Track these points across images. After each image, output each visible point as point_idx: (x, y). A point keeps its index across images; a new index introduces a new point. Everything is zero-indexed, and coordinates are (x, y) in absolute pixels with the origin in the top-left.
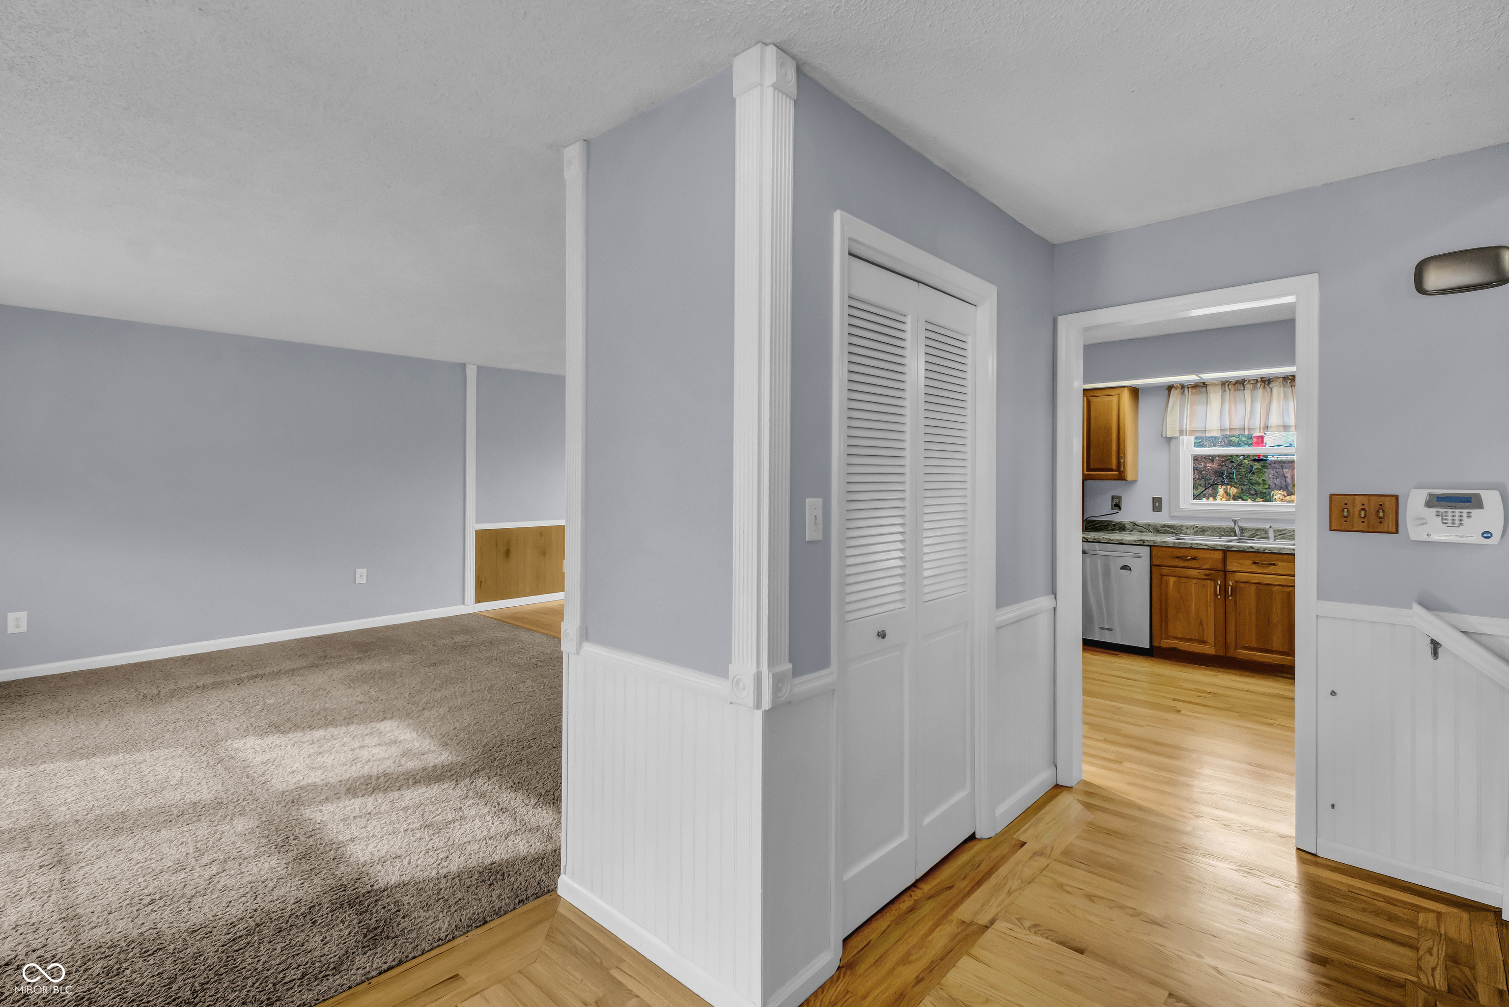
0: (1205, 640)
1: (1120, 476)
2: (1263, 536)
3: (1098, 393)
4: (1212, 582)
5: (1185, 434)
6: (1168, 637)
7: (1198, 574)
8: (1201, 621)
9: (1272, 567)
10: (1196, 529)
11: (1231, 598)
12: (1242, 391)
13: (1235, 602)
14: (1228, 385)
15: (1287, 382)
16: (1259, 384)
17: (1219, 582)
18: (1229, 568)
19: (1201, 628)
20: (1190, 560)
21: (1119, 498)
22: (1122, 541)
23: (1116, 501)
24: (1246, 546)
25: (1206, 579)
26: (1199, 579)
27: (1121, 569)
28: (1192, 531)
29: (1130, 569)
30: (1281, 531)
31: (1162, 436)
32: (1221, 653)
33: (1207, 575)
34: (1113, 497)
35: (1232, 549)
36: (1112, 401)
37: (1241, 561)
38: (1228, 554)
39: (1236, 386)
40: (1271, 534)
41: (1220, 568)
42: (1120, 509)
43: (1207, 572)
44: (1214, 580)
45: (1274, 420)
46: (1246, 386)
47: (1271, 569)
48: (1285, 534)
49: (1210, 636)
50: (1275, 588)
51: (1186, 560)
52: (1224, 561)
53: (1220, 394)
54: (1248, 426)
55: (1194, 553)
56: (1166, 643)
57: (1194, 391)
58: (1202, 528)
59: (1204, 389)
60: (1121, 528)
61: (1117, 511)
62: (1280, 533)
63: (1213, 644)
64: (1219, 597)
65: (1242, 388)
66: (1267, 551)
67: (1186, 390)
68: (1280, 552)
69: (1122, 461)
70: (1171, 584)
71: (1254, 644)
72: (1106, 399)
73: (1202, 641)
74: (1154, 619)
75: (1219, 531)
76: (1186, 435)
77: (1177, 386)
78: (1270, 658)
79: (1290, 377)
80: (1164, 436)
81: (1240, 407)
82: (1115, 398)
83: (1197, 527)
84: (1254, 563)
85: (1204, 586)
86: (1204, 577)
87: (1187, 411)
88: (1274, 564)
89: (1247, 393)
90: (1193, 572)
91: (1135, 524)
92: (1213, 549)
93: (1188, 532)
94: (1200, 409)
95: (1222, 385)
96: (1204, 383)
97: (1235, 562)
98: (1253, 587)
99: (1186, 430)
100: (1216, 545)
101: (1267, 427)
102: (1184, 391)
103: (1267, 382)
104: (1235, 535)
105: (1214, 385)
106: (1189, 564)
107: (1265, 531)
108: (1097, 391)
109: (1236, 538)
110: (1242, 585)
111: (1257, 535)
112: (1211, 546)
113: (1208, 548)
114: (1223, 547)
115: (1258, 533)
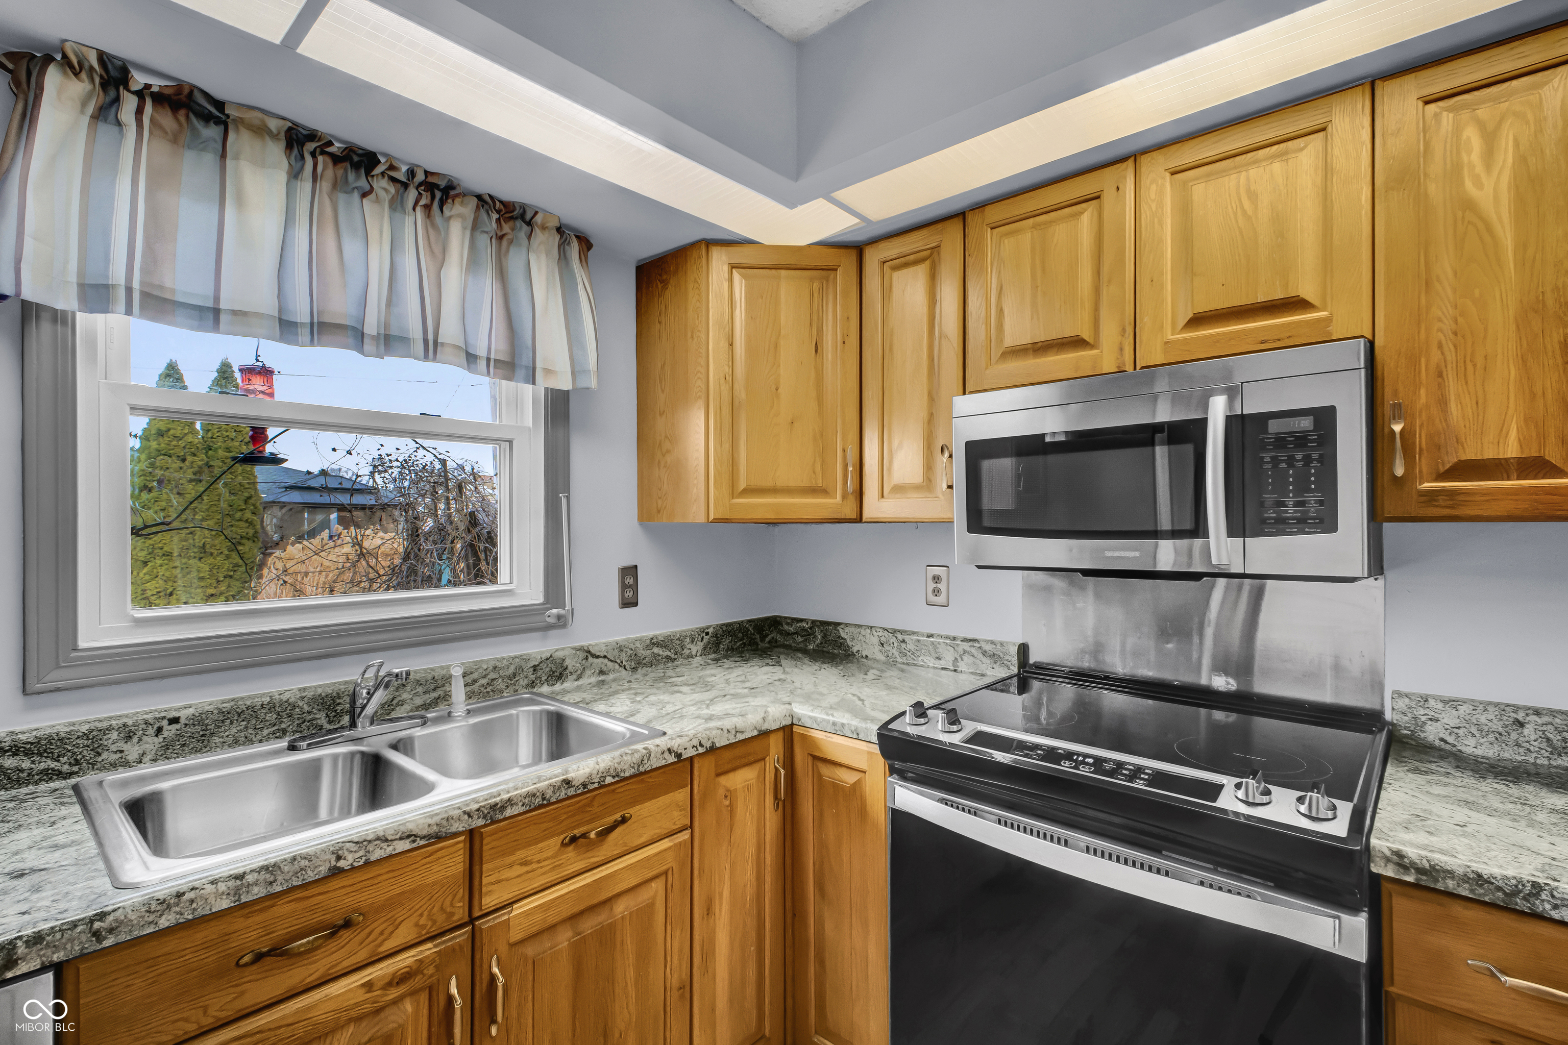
9: (617, 831)
10: (170, 731)
11: (495, 1029)
16: (412, 194)
18: (491, 899)
28: (152, 743)
37: (530, 853)
38: (488, 839)
43: (406, 961)
44: (434, 987)
52: (471, 874)
58: (198, 720)
75: (271, 717)
83: (174, 721)
88: (622, 820)
93: (132, 751)
96: (220, 105)
98: (564, 936)
102: (117, 100)
105: (260, 131)
110: (531, 949)
111: (401, 703)
112: (425, 832)
113: (415, 845)
114: (475, 817)
115: (405, 696)
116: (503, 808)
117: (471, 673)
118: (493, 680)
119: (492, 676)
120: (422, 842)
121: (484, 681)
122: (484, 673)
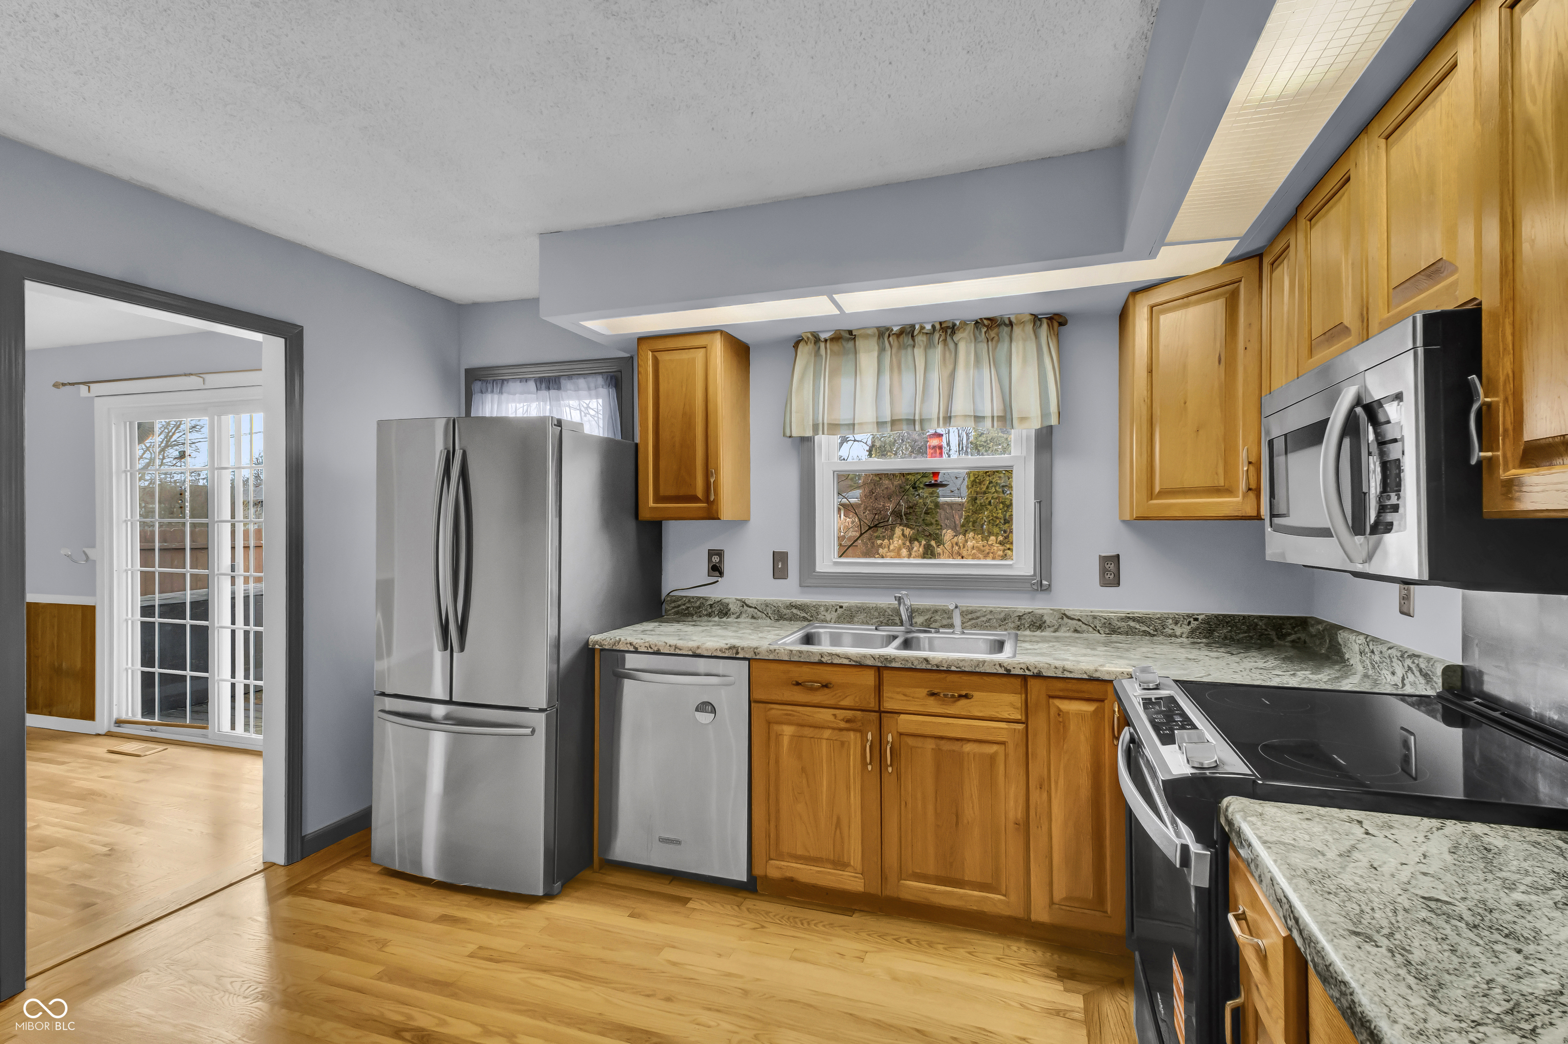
0: (846, 860)
1: (711, 513)
2: (945, 622)
3: (671, 344)
4: (858, 735)
5: (821, 432)
6: (780, 857)
7: (832, 718)
8: (838, 818)
9: (963, 702)
10: (840, 611)
11: (890, 769)
12: (909, 350)
13: (899, 778)
14: (889, 336)
15: (981, 331)
17: (870, 737)
18: (888, 705)
19: (838, 831)
20: (817, 689)
21: (720, 553)
22: (698, 652)
23: (716, 559)
24: (917, 658)
25: (848, 730)
26: (834, 729)
27: (697, 710)
28: (834, 615)
29: (714, 711)
30: (972, 612)
31: (784, 435)
32: (875, 889)
33: (848, 721)
34: (711, 553)
35: (894, 665)
36: (694, 360)
37: (908, 691)
38: (886, 674)
39: (901, 338)
40: (957, 620)
41: (872, 705)
42: (721, 574)
43: (849, 714)
44: (862, 732)
45: (961, 405)
46: (916, 339)
47: (961, 707)
48: (978, 618)
49: (854, 852)
50: (968, 748)
51: (812, 689)
52: (879, 688)
53: (876, 354)
54: (920, 415)
55: (826, 674)
56: (776, 869)
57: (836, 347)
58: (849, 609)
59: (851, 344)
60: (721, 611)
61: (715, 579)
62: (970, 616)
63: (859, 867)
64: (870, 767)
65: (910, 342)
66: (953, 668)
67: (822, 345)
68: (978, 670)
69: (712, 481)
70: (786, 741)
71: (931, 870)
72: (684, 355)
73: (840, 864)
74: (755, 816)
76: (823, 433)
77: (808, 338)
78: (961, 897)
79: (986, 322)
80: (788, 434)
81: (907, 379)
82: (700, 354)
83: (841, 607)
84: (933, 694)
85: (843, 743)
86: (843, 725)
87: (824, 384)
88: (966, 696)
89: (919, 353)
90: (825, 715)
91: (744, 604)
92: (859, 665)
93: (828, 616)
94: (845, 383)
95: (879, 338)
96: (850, 332)
97: (898, 693)
98: (930, 745)
99: (823, 424)
100: (865, 656)
101: (948, 419)
102: (819, 348)
103: (949, 331)
104: (902, 625)
105: (866, 337)
106: (817, 698)
107: (948, 614)
108: (667, 340)
109: (902, 628)
110: (911, 741)
111: (935, 621)
112: (854, 659)
113: (850, 663)
114: (877, 661)
115: (937, 618)
116: (891, 662)
117: (976, 612)
118: (990, 619)
119: (989, 617)
120: (854, 663)
121: (984, 619)
122: (984, 614)
